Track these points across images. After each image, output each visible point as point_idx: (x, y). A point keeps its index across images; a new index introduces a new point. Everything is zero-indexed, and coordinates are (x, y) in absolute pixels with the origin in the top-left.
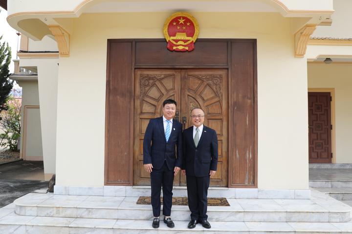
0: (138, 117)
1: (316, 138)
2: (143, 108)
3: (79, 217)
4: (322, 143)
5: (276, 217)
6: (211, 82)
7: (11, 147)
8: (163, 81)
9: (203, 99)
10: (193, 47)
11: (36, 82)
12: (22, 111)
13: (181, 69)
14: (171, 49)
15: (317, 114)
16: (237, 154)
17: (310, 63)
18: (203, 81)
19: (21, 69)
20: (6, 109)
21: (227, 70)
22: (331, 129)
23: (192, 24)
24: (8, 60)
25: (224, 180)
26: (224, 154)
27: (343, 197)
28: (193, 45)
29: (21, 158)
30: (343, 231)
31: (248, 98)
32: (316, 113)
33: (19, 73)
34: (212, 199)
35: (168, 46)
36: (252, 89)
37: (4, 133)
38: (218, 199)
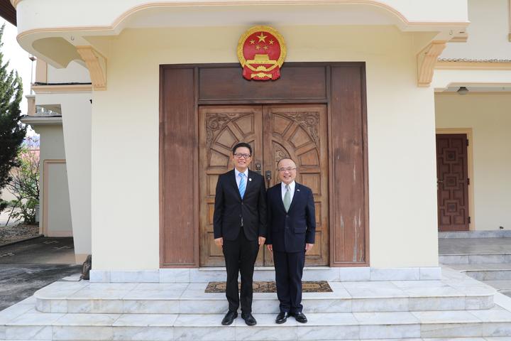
0: (204, 173)
1: (447, 196)
2: (212, 159)
3: (126, 312)
4: (456, 203)
5: (394, 305)
6: (303, 122)
7: (26, 219)
8: (239, 122)
9: (294, 146)
10: (279, 75)
11: (60, 126)
12: (41, 168)
13: (263, 105)
14: (248, 78)
15: (449, 164)
16: (341, 220)
17: (438, 94)
18: (293, 121)
19: (38, 108)
20: (18, 165)
21: (325, 106)
22: (468, 184)
23: (276, 42)
24: (18, 96)
25: (325, 257)
26: (324, 221)
27: (484, 275)
28: (278, 71)
29: (40, 233)
30: (484, 321)
31: (355, 144)
32: (448, 162)
33: (35, 114)
34: (308, 282)
35: (244, 74)
36: (361, 131)
37: (16, 199)
38: (316, 283)
